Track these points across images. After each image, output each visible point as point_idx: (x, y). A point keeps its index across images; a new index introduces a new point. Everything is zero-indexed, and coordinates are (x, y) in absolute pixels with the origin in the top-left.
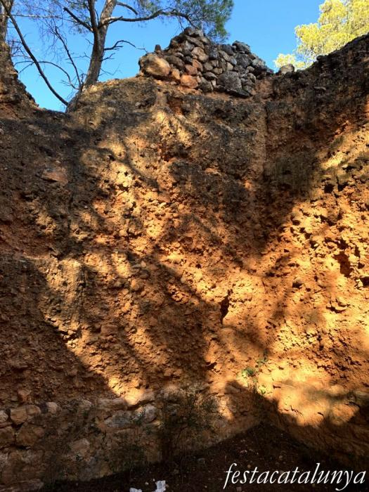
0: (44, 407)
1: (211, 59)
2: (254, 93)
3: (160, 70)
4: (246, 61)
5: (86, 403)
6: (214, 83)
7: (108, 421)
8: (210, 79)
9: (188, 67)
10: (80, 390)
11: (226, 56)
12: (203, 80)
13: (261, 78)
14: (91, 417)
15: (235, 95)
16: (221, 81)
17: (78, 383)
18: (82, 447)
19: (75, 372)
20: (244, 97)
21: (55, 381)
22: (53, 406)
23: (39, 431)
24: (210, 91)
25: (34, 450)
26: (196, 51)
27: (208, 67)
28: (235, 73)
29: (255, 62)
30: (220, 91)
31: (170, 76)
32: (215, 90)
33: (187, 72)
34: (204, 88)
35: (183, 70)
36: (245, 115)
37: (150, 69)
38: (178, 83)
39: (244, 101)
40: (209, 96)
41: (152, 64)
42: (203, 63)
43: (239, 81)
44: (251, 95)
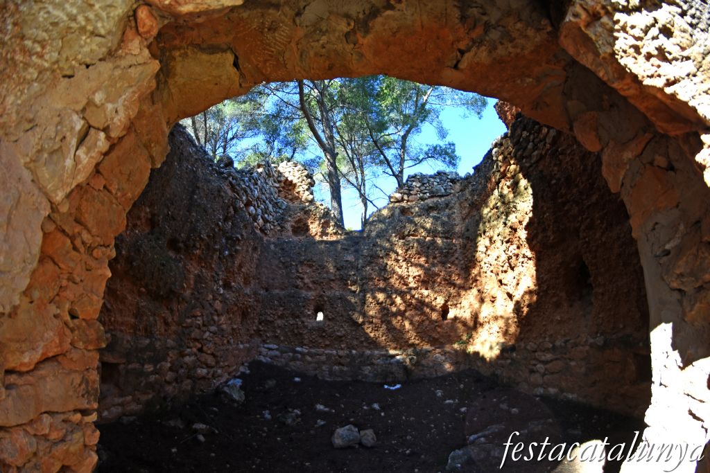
0: (351, 352)
1: (423, 184)
2: (452, 191)
3: (396, 198)
4: (444, 178)
5: (368, 352)
6: (428, 194)
7: (379, 360)
8: (425, 193)
9: (411, 192)
10: (366, 347)
11: (432, 180)
12: (421, 195)
13: (455, 183)
14: (370, 358)
15: (441, 196)
16: (431, 192)
17: (365, 344)
18: (367, 370)
19: (363, 339)
20: (448, 195)
21: (355, 342)
22: (354, 352)
23: (348, 360)
24: (426, 199)
25: (347, 367)
26: (414, 184)
27: (423, 188)
28: (439, 186)
29: (449, 177)
30: (432, 197)
31: (402, 200)
32: (429, 197)
33: (412, 194)
34: (422, 199)
35: (409, 195)
36: (447, 205)
37: (392, 200)
38: (408, 201)
39: (447, 198)
40: (426, 201)
41: (392, 197)
42: (419, 187)
43: (442, 188)
44: (451, 193)
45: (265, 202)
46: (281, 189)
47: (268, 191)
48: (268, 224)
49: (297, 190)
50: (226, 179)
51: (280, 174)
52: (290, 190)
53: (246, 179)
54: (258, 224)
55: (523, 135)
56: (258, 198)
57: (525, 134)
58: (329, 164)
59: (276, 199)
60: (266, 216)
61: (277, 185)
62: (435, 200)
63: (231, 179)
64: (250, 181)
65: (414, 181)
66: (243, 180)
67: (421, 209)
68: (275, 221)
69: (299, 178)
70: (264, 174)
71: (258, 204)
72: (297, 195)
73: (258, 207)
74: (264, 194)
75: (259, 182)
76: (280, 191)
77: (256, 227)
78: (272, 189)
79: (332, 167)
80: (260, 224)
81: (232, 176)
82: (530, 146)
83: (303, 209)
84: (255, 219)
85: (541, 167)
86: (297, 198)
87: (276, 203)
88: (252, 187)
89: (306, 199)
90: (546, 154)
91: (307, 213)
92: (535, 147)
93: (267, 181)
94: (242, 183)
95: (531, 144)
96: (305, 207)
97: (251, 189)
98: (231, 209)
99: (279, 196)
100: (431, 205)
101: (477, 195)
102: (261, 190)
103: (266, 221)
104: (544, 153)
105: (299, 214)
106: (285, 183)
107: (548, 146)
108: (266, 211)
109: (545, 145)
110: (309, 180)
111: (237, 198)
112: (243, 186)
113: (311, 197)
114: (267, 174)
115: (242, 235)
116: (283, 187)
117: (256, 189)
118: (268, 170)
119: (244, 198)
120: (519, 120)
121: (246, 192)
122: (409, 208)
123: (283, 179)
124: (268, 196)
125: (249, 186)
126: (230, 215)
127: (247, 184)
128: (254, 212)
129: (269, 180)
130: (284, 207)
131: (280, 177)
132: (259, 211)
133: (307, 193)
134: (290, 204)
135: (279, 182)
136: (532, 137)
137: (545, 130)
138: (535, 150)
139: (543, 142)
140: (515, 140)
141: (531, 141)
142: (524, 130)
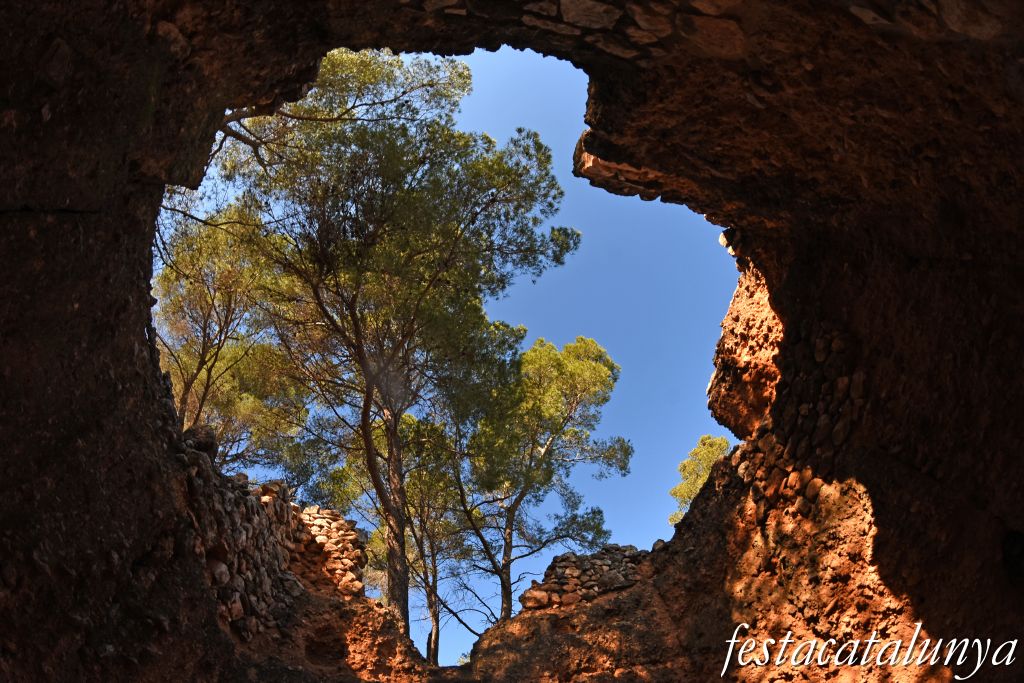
1: (584, 571)
2: (638, 577)
3: (538, 601)
4: (619, 557)
6: (596, 589)
8: (592, 587)
9: (565, 587)
11: (599, 562)
12: (584, 590)
13: (639, 563)
15: (621, 589)
16: (601, 584)
20: (631, 586)
24: (594, 597)
26: (568, 571)
27: (585, 578)
28: (613, 571)
29: (627, 553)
30: (604, 592)
31: (550, 603)
32: (600, 594)
33: (565, 592)
34: (587, 598)
35: (561, 592)
36: (638, 602)
37: (529, 604)
38: (561, 604)
39: (631, 590)
40: (595, 601)
41: (529, 599)
42: (578, 578)
43: (620, 576)
44: (636, 581)
45: (258, 569)
46: (297, 556)
47: (270, 548)
48: (254, 620)
49: (330, 566)
50: (185, 466)
51: (303, 527)
52: (315, 564)
53: (230, 495)
54: (230, 610)
55: (802, 412)
56: (244, 551)
57: (804, 409)
58: (392, 535)
59: (283, 572)
60: (253, 599)
61: (291, 546)
62: (612, 596)
63: (194, 472)
64: (237, 504)
65: (566, 567)
66: (222, 494)
67: (593, 616)
68: (271, 618)
69: (337, 543)
70: (270, 511)
71: (240, 565)
72: (329, 575)
73: (240, 572)
74: (260, 550)
75: (256, 519)
76: (293, 560)
77: (222, 616)
78: (279, 547)
79: (397, 541)
80: (235, 612)
81: (199, 466)
82: (823, 419)
83: (338, 606)
84: (225, 595)
85: (856, 444)
86: (328, 582)
87: (282, 580)
88: (238, 521)
89: (346, 588)
90: (860, 417)
91: (347, 616)
92: (834, 417)
93: (274, 526)
94: (216, 497)
95: (823, 417)
96: (343, 604)
97: (233, 523)
98: (169, 544)
99: (289, 568)
100: (607, 607)
101: (706, 565)
102: (255, 537)
103: (249, 610)
104: (855, 417)
105: (327, 616)
106: (306, 547)
107: (859, 402)
108: (254, 587)
109: (852, 403)
110: (358, 551)
111: (191, 525)
112: (218, 506)
113: (358, 584)
114: (276, 513)
115: (174, 621)
116: (301, 554)
117: (247, 530)
118: (282, 509)
119: (211, 535)
121: (220, 524)
122: (566, 618)
123: (304, 537)
124: (267, 557)
125: (229, 514)
126: (158, 554)
127: (229, 509)
128: (226, 579)
129: (277, 529)
130: (296, 593)
131: (301, 531)
132: (240, 582)
133: (350, 575)
134: (311, 590)
135: (297, 541)
136: (821, 405)
137: (843, 382)
138: (837, 422)
139: (848, 402)
140: (787, 429)
141: (821, 412)
142: (800, 403)
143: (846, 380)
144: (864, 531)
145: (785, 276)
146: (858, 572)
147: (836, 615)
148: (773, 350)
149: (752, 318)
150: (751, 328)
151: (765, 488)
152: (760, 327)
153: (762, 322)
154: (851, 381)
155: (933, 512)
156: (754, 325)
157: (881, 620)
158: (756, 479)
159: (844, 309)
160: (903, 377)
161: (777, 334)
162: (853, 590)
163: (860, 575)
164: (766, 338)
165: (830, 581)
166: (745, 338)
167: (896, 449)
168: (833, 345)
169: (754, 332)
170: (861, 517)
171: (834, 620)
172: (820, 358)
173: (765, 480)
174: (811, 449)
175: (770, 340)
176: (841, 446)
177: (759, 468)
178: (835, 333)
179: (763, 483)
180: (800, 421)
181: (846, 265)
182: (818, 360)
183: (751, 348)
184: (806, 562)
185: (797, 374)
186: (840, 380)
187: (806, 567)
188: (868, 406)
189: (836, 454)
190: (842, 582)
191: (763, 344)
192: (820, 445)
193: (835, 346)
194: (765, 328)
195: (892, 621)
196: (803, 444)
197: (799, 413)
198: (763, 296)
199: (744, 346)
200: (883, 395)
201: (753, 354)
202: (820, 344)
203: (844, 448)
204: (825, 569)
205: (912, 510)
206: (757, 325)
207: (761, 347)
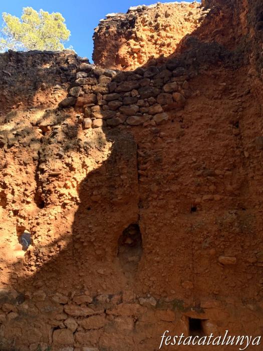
55: (132, 93)
57: (135, 93)
82: (135, 107)
85: (133, 132)
90: (146, 127)
92: (139, 113)
104: (145, 124)
107: (153, 122)
109: (151, 119)
120: (138, 75)
136: (141, 102)
137: (159, 108)
138: (138, 116)
139: (150, 116)
140: (119, 88)
141: (138, 104)
142: (137, 89)
143: (161, 110)
144: (98, 162)
145: (207, 41)
146: (80, 172)
147: (54, 179)
148: (157, 53)
149: (172, 27)
150: (165, 30)
151: (81, 95)
152: (168, 37)
153: (172, 37)
154: (161, 112)
155: (126, 187)
156: (168, 32)
157: (69, 199)
158: (82, 87)
159: (198, 92)
160: (174, 140)
161: (167, 52)
162: (70, 177)
163: (79, 174)
164: (162, 45)
165: (65, 163)
166: (157, 28)
167: (141, 153)
168: (176, 93)
169: (163, 33)
170: (103, 156)
171: (51, 180)
172: (166, 88)
173: (85, 93)
174: (117, 109)
175: (162, 49)
176: (128, 125)
177: (89, 85)
178: (183, 92)
179: (83, 93)
180: (127, 94)
181: (225, 84)
182: (165, 88)
183: (152, 37)
184: (64, 145)
185: (151, 78)
186: (159, 106)
187: (62, 147)
188: (154, 128)
189: (123, 124)
190: (70, 169)
191: (158, 44)
192: (122, 113)
193: (176, 94)
194: (168, 41)
195: (72, 204)
196: (117, 103)
197: (131, 91)
198: (189, 29)
199: (151, 31)
200: (162, 133)
201: (149, 41)
202: (173, 85)
203: (128, 127)
204: (69, 157)
205: (121, 177)
206: (169, 34)
207: (155, 44)
